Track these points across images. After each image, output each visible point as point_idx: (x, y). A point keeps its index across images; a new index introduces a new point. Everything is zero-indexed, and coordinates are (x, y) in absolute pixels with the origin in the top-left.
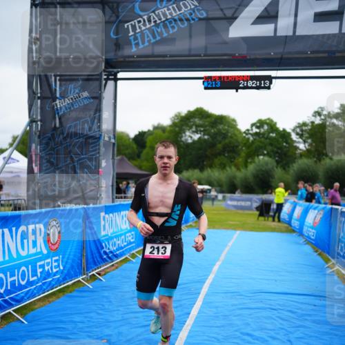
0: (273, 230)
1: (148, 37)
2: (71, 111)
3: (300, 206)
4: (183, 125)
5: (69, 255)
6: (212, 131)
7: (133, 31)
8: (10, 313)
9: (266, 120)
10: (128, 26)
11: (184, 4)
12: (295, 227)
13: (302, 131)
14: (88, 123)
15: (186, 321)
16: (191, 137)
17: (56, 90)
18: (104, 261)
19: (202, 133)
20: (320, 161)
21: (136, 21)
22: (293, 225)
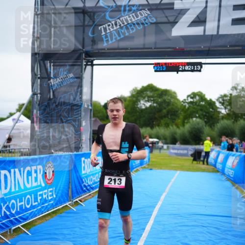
0: (204, 171)
1: (115, 35)
2: (61, 87)
3: (223, 153)
4: (138, 96)
5: (60, 187)
6: (160, 100)
7: (104, 32)
8: (19, 227)
9: (197, 92)
10: (101, 28)
11: (140, 13)
12: (219, 169)
13: (223, 100)
14: (73, 95)
15: (142, 234)
16: (144, 105)
17: (50, 72)
18: (84, 191)
19: (152, 102)
20: (237, 121)
21: (106, 25)
22: (217, 167)
